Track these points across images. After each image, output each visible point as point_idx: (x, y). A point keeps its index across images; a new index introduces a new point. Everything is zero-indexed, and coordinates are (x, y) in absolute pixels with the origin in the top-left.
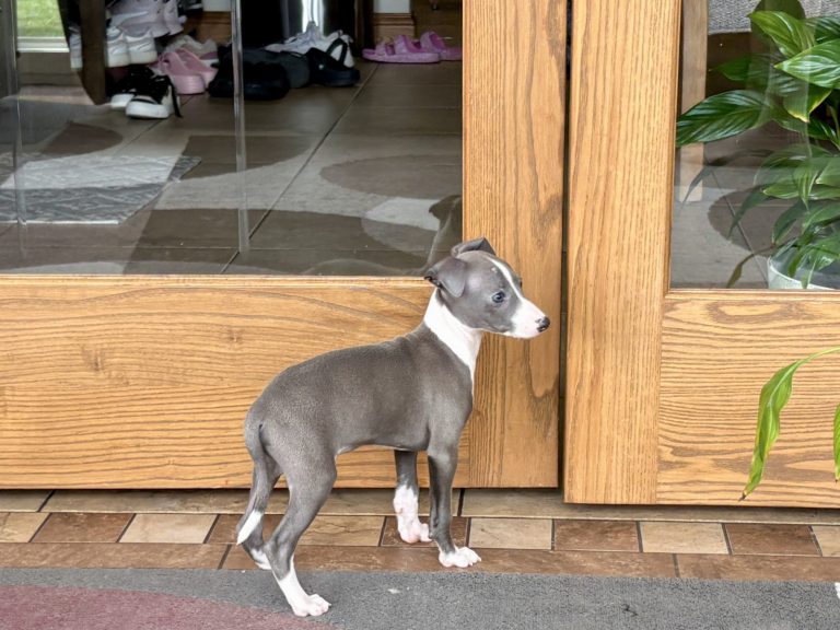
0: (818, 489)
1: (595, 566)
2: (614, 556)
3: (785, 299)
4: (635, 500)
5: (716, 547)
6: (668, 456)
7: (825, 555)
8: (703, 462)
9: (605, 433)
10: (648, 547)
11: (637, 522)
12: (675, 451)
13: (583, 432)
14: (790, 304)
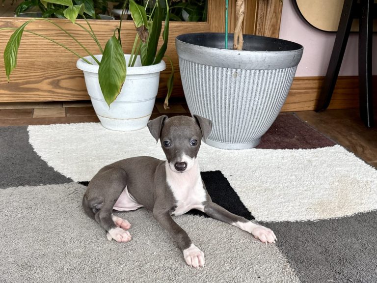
0: (34, 95)
3: (5, 20)
7: (34, 117)
14: (8, 22)
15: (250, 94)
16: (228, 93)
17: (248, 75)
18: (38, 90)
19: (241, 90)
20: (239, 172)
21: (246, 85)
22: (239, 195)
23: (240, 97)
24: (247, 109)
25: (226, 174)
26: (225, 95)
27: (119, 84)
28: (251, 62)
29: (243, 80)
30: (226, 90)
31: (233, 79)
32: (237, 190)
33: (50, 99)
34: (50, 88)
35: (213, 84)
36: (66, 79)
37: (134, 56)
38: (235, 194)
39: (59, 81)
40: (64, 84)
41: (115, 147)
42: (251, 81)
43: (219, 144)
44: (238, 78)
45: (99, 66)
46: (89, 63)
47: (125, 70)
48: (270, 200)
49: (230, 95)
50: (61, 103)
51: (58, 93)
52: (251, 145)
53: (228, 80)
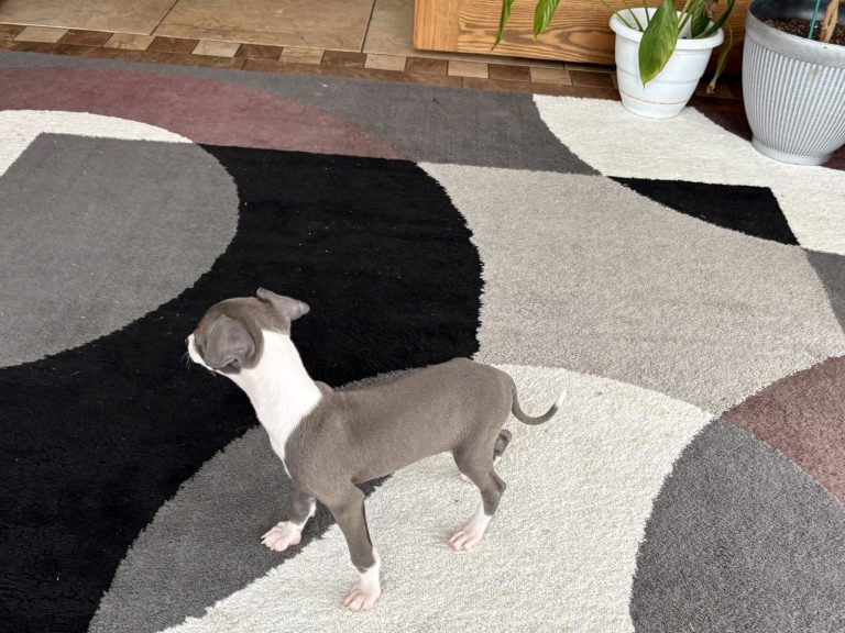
1: (423, 80)
2: (434, 76)
4: (447, 49)
5: (484, 75)
6: (463, 27)
7: (533, 80)
8: (480, 32)
9: (433, 12)
10: (451, 73)
11: (448, 62)
12: (467, 25)
13: (422, 12)
15: (828, 97)
16: (801, 92)
17: (831, 73)
18: (541, 43)
19: (819, 90)
20: (793, 194)
21: (826, 85)
22: (787, 218)
23: (815, 100)
24: (821, 114)
25: (776, 193)
26: (797, 95)
27: (663, 59)
28: (838, 58)
29: (823, 78)
30: (799, 88)
31: (811, 76)
32: (786, 213)
33: (552, 57)
34: (556, 41)
35: (785, 79)
36: (579, 31)
37: (685, 15)
38: (783, 217)
39: (569, 33)
40: (575, 38)
41: (643, 139)
42: (834, 82)
43: (775, 153)
44: (818, 76)
45: (642, 34)
46: (629, 26)
47: (674, 44)
48: (824, 229)
49: (803, 94)
50: (563, 63)
51: (564, 50)
52: (817, 161)
53: (805, 76)
